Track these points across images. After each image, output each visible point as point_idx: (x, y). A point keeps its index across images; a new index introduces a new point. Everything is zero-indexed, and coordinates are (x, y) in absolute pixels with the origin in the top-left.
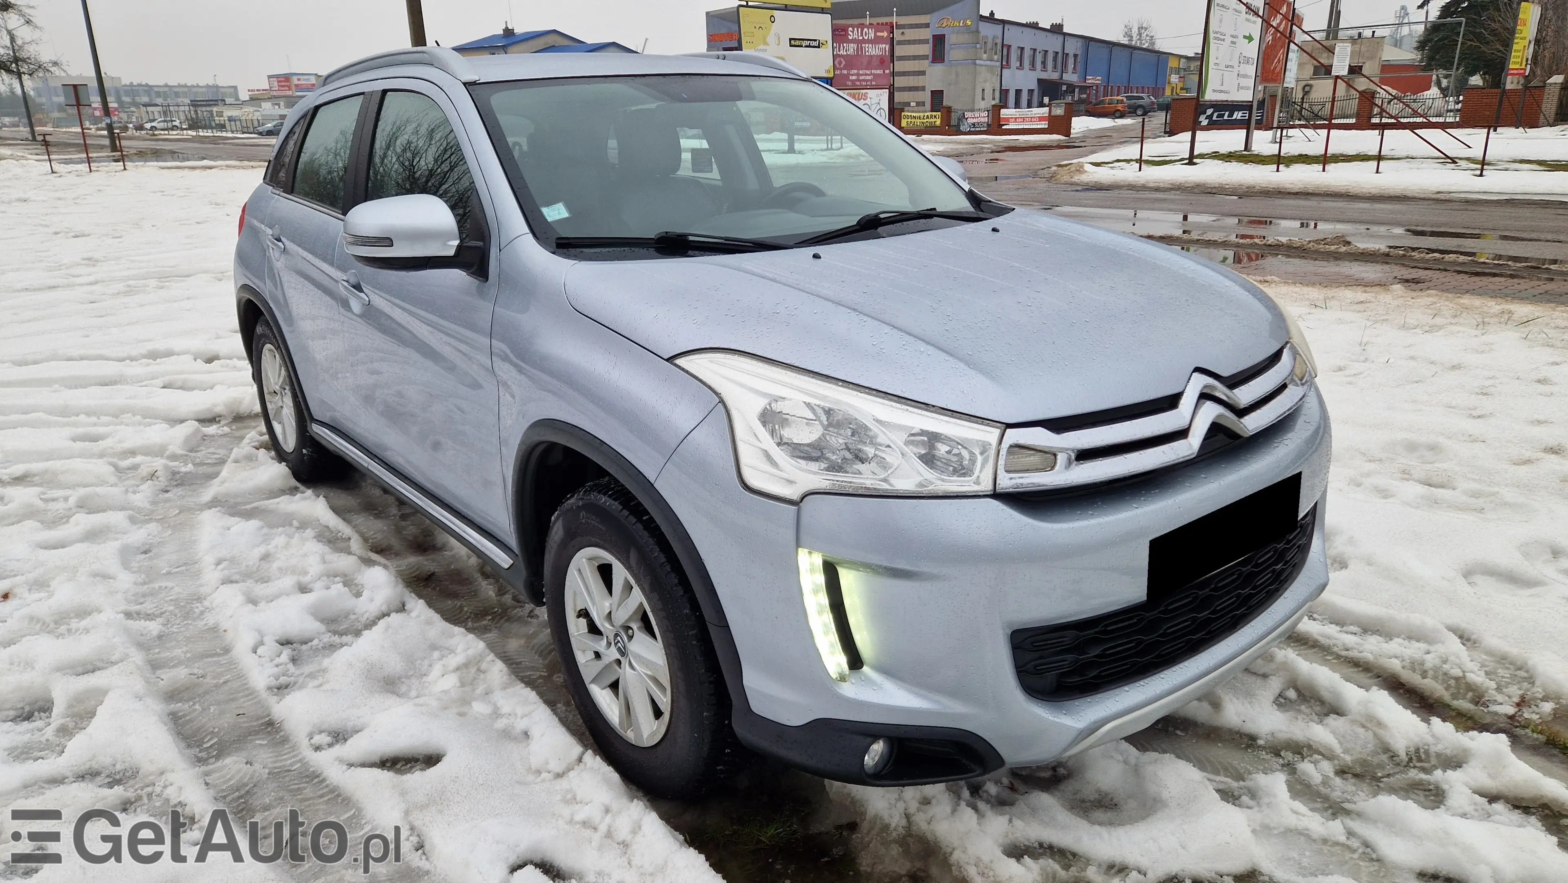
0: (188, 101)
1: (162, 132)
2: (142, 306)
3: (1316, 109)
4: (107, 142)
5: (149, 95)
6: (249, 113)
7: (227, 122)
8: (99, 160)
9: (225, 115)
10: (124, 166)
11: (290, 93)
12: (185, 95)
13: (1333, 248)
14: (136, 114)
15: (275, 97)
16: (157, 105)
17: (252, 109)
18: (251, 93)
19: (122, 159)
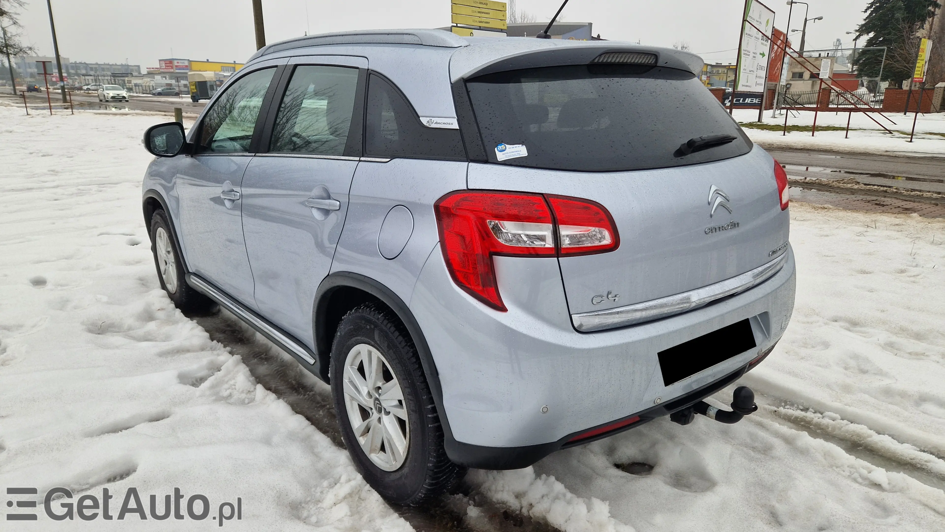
0: (109, 73)
1: (94, 92)
2: (89, 203)
3: (795, 98)
4: (61, 97)
5: (86, 69)
6: (146, 82)
7: (133, 87)
8: (56, 108)
9: (132, 82)
10: (72, 111)
11: (172, 70)
12: (108, 69)
13: (849, 186)
14: (78, 81)
15: (164, 73)
16: (91, 75)
17: (149, 79)
18: (148, 70)
19: (72, 107)
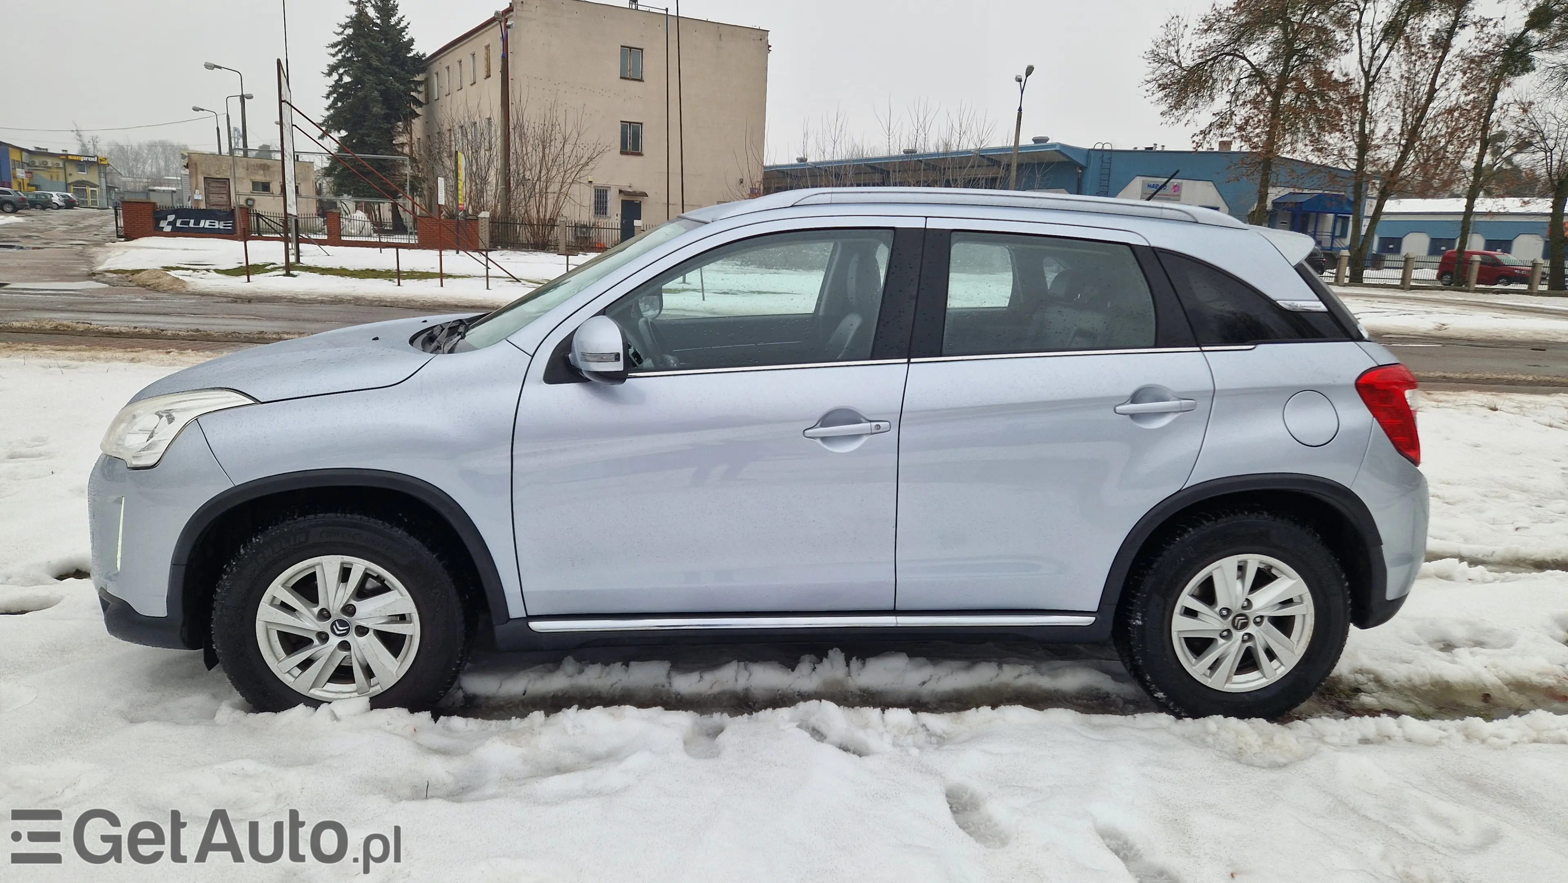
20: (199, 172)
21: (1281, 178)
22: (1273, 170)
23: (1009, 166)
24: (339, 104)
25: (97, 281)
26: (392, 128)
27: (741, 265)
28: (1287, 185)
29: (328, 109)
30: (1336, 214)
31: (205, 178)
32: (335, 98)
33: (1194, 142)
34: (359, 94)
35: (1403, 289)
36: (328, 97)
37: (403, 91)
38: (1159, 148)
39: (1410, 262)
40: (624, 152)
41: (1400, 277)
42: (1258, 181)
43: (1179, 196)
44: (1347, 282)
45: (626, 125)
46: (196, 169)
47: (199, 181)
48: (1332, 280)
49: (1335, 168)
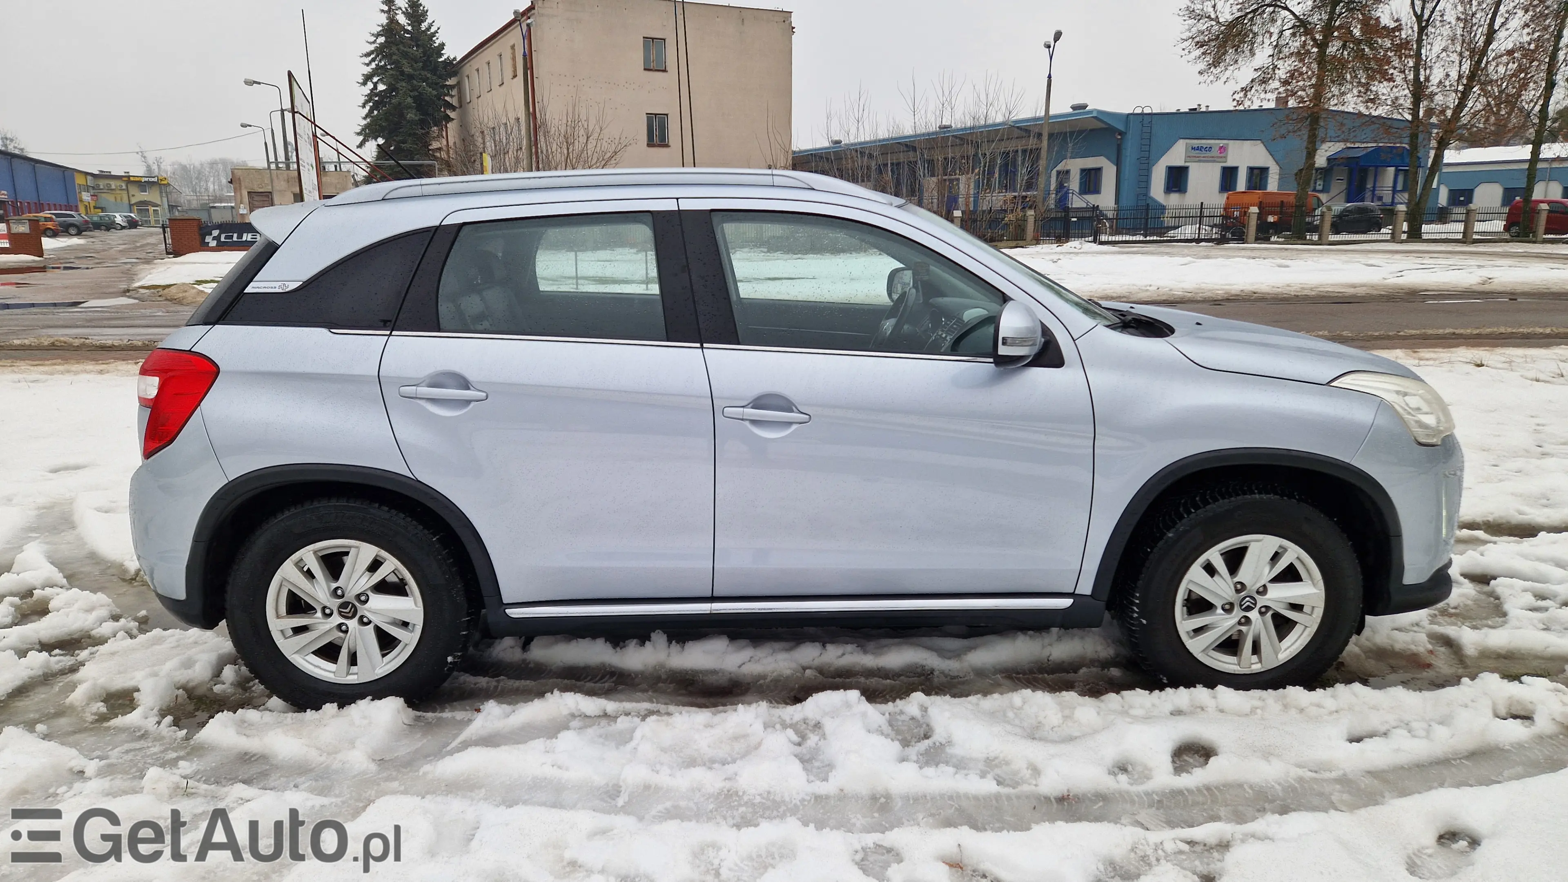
20: (243, 188)
21: (1331, 133)
22: (1322, 124)
23: (1040, 135)
24: (376, 112)
25: (129, 297)
26: (428, 133)
27: (768, 252)
28: (1337, 139)
29: (365, 118)
30: (1396, 167)
31: (249, 193)
32: (371, 107)
33: (1234, 100)
34: (393, 101)
35: (1464, 242)
36: (364, 106)
37: (435, 96)
38: (1203, 109)
39: (1472, 214)
40: (651, 144)
41: (1462, 231)
42: (1306, 137)
43: (1225, 157)
44: (1405, 238)
45: (651, 118)
46: (240, 184)
47: (243, 196)
48: (1389, 237)
49: (1389, 119)
